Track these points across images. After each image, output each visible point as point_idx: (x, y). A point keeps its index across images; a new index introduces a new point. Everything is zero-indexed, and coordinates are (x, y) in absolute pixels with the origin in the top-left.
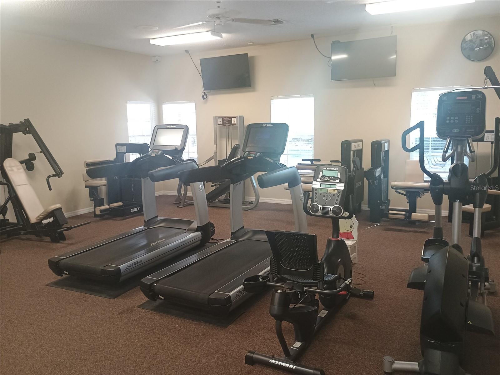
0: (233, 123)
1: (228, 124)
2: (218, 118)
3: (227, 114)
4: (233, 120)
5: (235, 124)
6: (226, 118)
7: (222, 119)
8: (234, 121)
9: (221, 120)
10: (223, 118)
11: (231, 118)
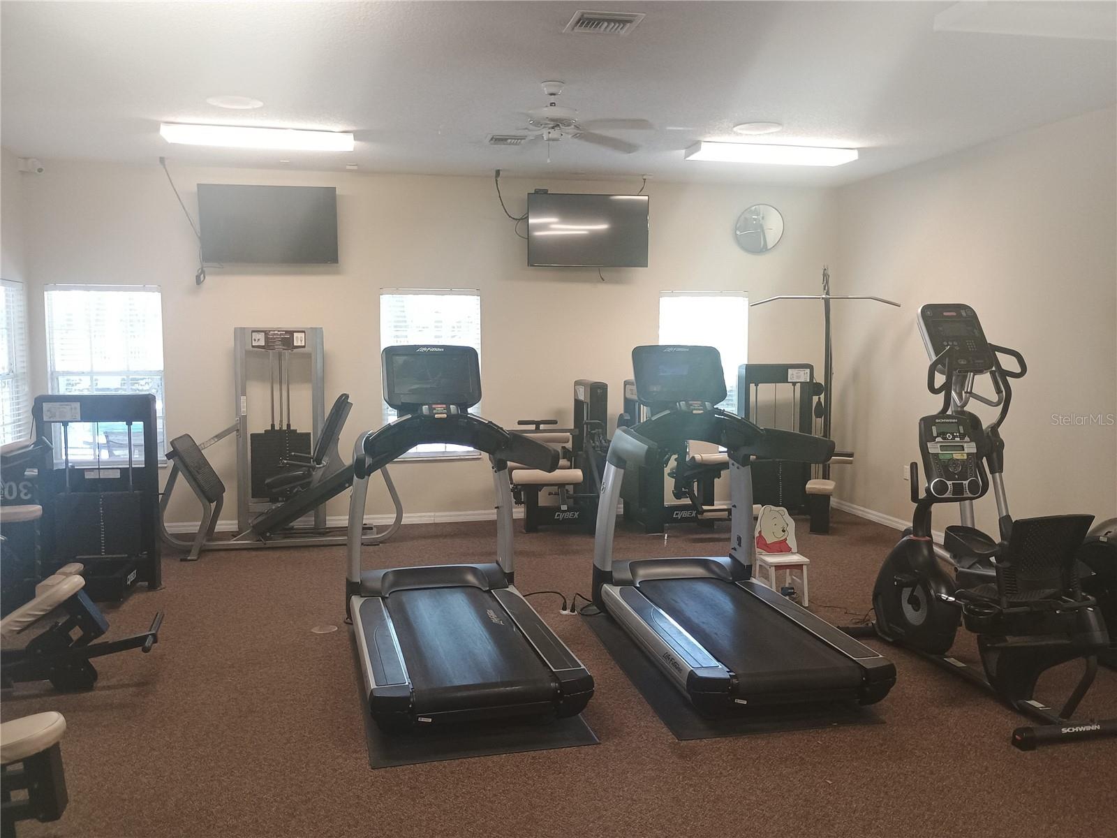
0: (295, 344)
1: (280, 347)
2: (253, 331)
3: (279, 321)
4: (297, 337)
5: (304, 347)
6: (276, 332)
7: (263, 334)
8: (299, 340)
9: (261, 336)
10: (266, 332)
11: (291, 333)
